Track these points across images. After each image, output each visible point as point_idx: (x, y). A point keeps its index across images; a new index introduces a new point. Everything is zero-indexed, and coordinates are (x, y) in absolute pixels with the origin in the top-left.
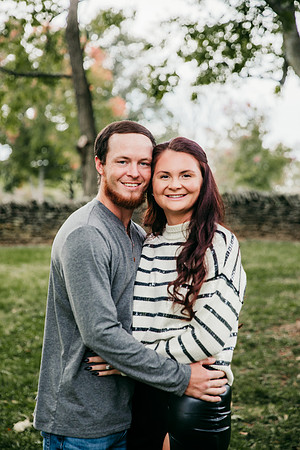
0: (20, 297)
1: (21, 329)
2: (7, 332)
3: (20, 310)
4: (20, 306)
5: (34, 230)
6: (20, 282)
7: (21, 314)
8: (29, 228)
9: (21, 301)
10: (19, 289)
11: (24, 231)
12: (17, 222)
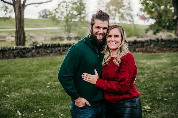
0: (148, 70)
1: (146, 81)
2: (142, 81)
3: (147, 75)
4: (148, 73)
5: (158, 48)
6: (149, 66)
7: (148, 76)
8: (156, 47)
9: (148, 72)
10: (148, 68)
11: (154, 48)
12: (152, 46)
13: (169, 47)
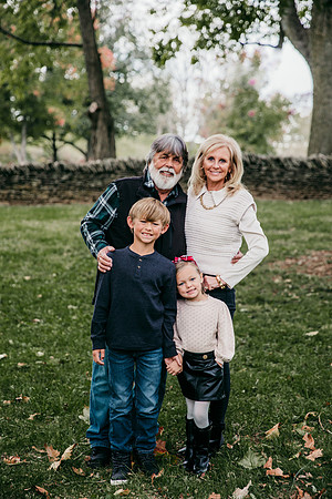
5: (51, 191)
8: (46, 188)
11: (42, 192)
12: (35, 184)
13: (81, 188)
